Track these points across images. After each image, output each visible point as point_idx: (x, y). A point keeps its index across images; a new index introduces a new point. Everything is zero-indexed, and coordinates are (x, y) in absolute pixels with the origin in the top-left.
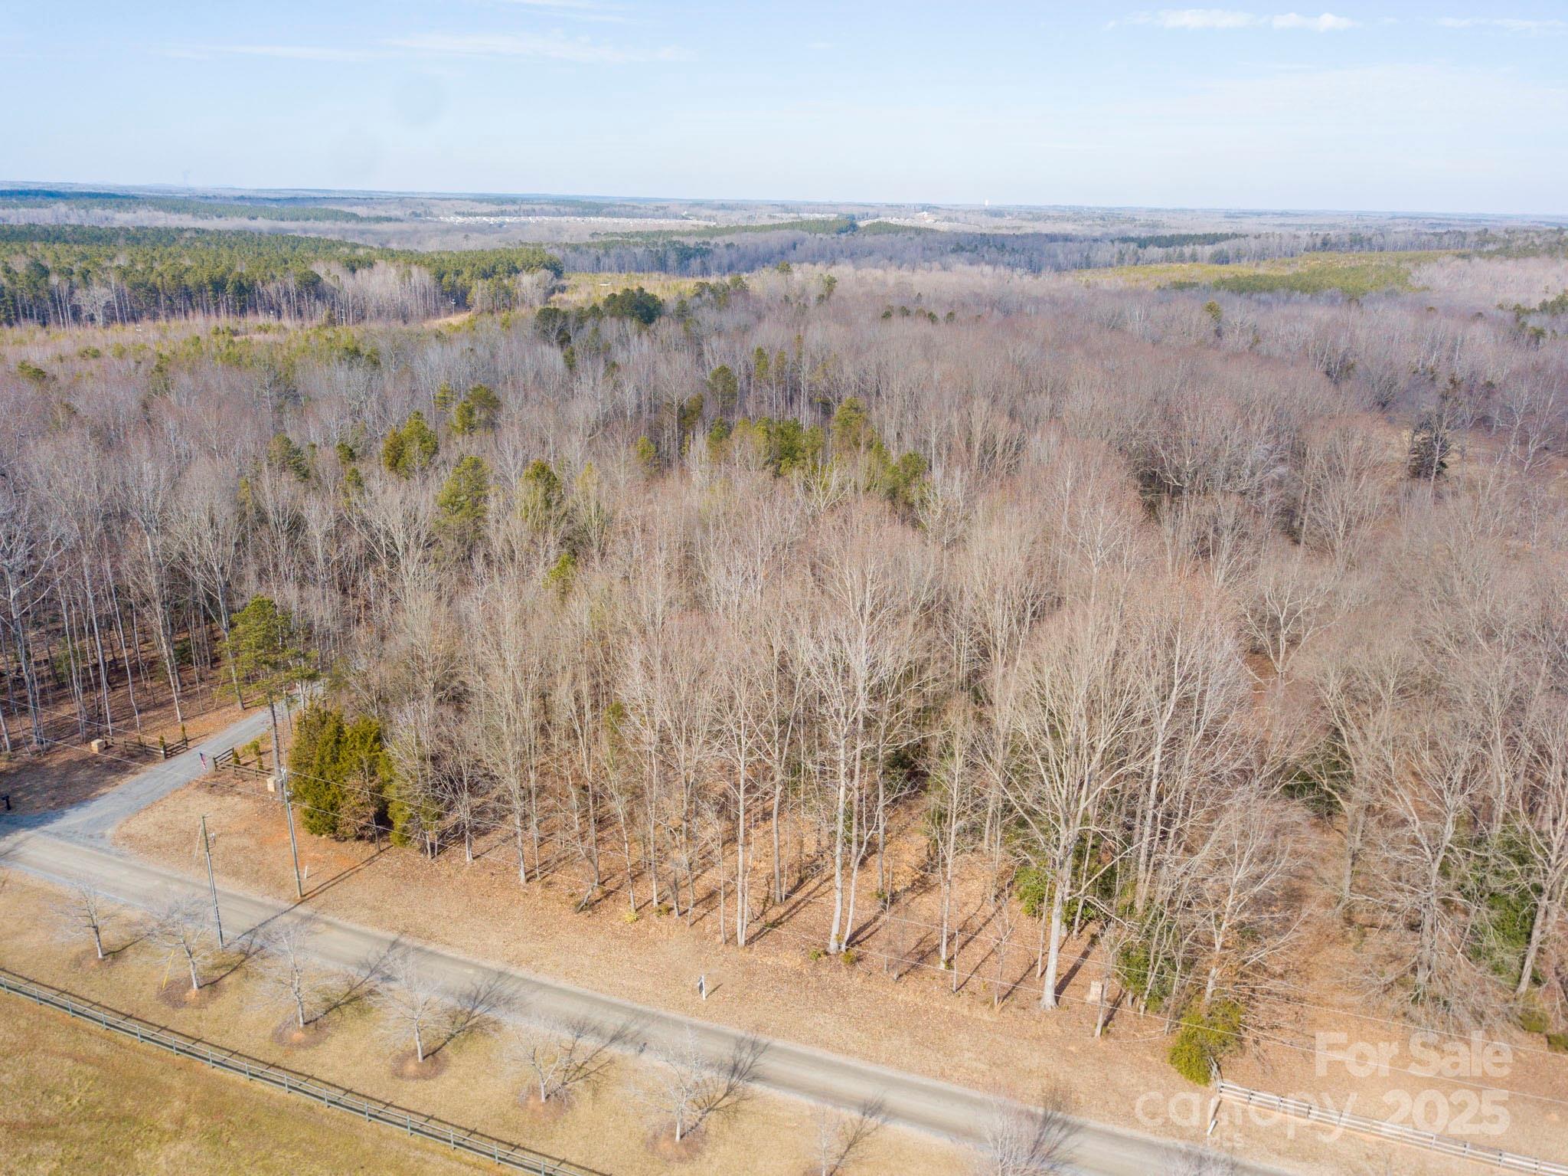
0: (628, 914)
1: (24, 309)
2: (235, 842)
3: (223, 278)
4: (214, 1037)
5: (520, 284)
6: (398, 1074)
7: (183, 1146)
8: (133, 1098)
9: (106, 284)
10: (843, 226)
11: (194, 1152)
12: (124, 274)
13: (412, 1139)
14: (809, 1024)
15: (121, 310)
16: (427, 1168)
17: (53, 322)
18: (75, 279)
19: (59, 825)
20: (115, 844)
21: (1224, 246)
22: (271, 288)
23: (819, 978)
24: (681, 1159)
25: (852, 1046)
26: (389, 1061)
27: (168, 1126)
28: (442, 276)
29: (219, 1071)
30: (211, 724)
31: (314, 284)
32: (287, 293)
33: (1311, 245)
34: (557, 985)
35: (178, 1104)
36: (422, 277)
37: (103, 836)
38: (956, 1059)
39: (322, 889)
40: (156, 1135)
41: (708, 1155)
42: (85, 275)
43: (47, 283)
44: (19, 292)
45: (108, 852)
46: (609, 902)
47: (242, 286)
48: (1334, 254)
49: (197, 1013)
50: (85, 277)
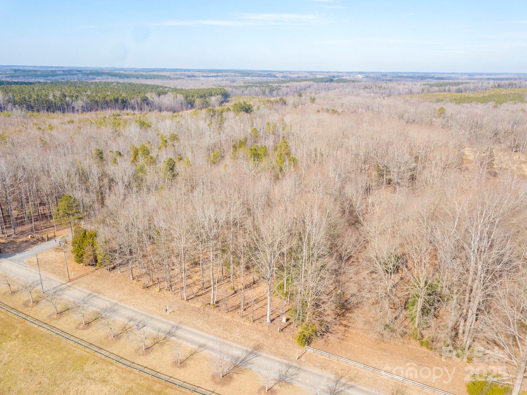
0: (157, 290)
1: (58, 108)
2: (58, 264)
3: (118, 98)
4: (33, 315)
5: (211, 100)
6: (77, 328)
7: (16, 342)
8: (7, 329)
9: (82, 100)
10: (328, 80)
11: (17, 344)
12: (88, 96)
13: (74, 345)
14: (194, 322)
15: (87, 108)
16: (76, 352)
17: (67, 111)
18: (74, 98)
19: (13, 258)
20: (25, 264)
21: (461, 86)
22: (133, 101)
23: (204, 311)
24: (143, 355)
25: (205, 329)
26: (76, 325)
27: (14, 337)
28: (188, 97)
29: (31, 324)
30: (65, 232)
31: (146, 100)
32: (137, 103)
33: (494, 86)
34: (129, 308)
35: (18, 332)
36: (181, 97)
37: (23, 261)
38: (233, 335)
39: (76, 279)
40: (10, 339)
41: (151, 354)
42: (77, 97)
43: (65, 100)
44: (57, 102)
45: (23, 265)
46: (154, 287)
47: (123, 100)
48: (502, 89)
49: (31, 309)
50: (76, 98)
